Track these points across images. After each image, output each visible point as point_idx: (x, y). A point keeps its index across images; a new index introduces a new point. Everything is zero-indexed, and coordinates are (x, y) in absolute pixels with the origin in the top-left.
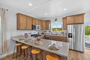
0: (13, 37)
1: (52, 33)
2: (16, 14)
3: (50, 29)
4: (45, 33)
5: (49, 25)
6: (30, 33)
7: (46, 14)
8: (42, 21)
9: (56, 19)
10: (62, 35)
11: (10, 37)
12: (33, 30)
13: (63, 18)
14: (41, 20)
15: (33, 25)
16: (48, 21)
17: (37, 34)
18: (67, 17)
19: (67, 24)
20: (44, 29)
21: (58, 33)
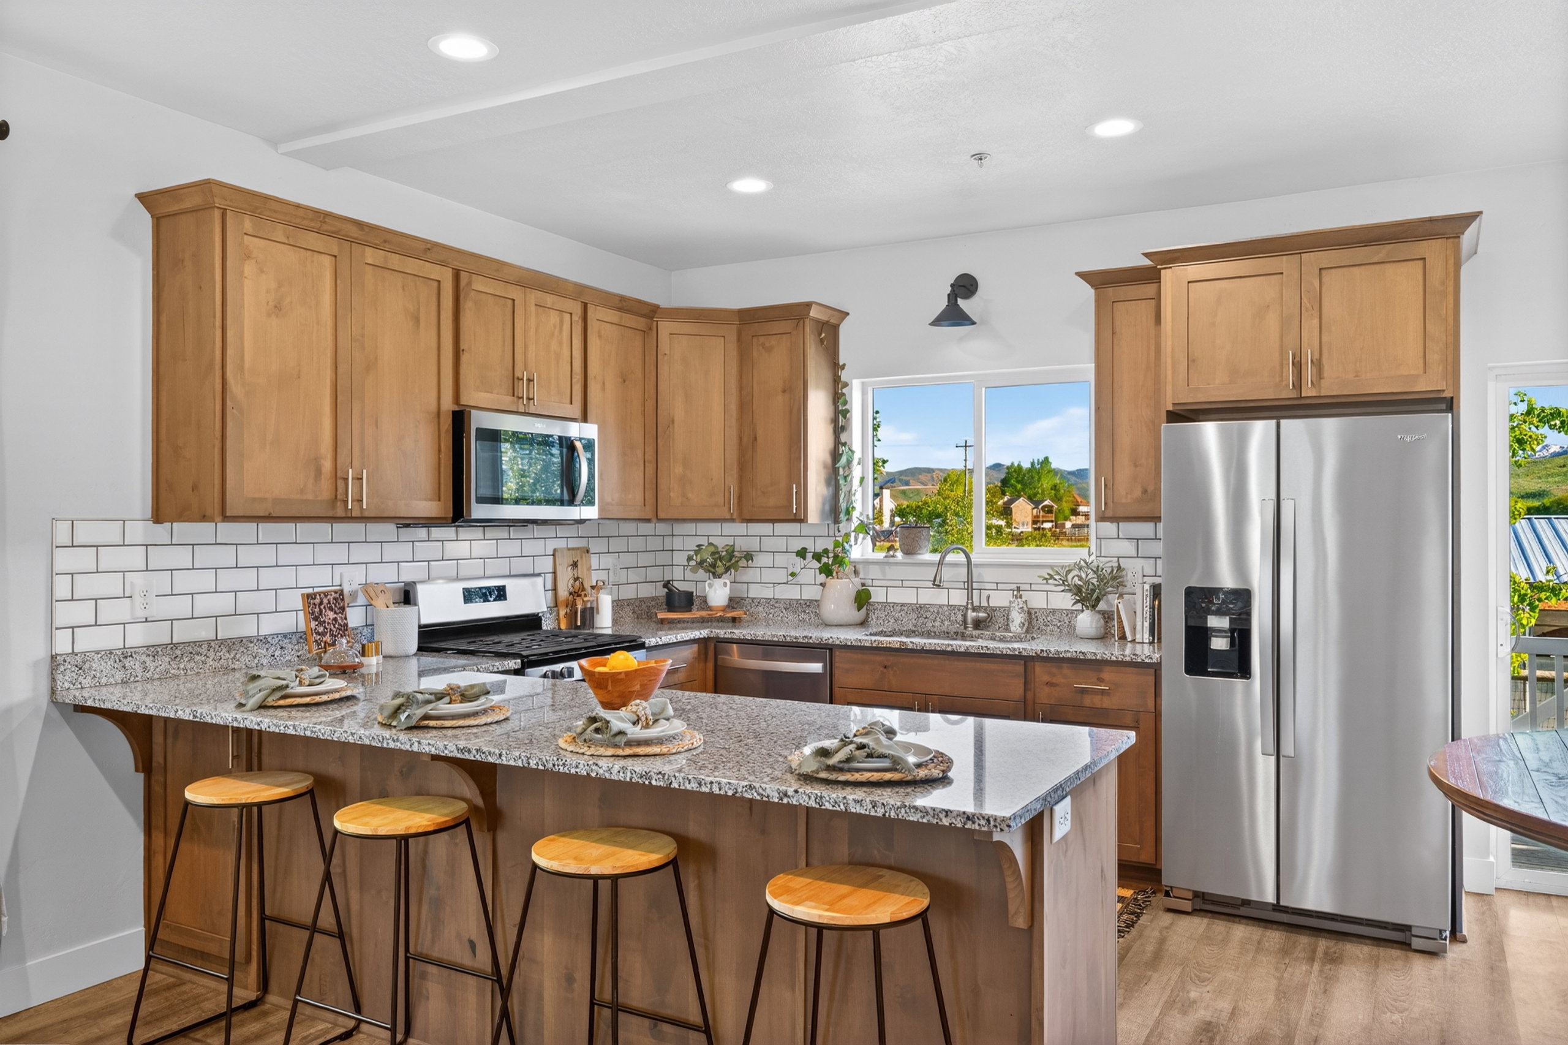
0: (81, 663)
1: (862, 599)
2: (144, 198)
3: (835, 511)
4: (718, 593)
5: (818, 405)
6: (407, 597)
7: (750, 185)
8: (650, 313)
9: (965, 286)
11: (41, 653)
12: (458, 515)
13: (1099, 280)
14: (625, 305)
15: (459, 419)
16: (796, 313)
17: (531, 623)
18: (1162, 271)
19: (1171, 408)
20: (690, 495)
21: (1000, 599)
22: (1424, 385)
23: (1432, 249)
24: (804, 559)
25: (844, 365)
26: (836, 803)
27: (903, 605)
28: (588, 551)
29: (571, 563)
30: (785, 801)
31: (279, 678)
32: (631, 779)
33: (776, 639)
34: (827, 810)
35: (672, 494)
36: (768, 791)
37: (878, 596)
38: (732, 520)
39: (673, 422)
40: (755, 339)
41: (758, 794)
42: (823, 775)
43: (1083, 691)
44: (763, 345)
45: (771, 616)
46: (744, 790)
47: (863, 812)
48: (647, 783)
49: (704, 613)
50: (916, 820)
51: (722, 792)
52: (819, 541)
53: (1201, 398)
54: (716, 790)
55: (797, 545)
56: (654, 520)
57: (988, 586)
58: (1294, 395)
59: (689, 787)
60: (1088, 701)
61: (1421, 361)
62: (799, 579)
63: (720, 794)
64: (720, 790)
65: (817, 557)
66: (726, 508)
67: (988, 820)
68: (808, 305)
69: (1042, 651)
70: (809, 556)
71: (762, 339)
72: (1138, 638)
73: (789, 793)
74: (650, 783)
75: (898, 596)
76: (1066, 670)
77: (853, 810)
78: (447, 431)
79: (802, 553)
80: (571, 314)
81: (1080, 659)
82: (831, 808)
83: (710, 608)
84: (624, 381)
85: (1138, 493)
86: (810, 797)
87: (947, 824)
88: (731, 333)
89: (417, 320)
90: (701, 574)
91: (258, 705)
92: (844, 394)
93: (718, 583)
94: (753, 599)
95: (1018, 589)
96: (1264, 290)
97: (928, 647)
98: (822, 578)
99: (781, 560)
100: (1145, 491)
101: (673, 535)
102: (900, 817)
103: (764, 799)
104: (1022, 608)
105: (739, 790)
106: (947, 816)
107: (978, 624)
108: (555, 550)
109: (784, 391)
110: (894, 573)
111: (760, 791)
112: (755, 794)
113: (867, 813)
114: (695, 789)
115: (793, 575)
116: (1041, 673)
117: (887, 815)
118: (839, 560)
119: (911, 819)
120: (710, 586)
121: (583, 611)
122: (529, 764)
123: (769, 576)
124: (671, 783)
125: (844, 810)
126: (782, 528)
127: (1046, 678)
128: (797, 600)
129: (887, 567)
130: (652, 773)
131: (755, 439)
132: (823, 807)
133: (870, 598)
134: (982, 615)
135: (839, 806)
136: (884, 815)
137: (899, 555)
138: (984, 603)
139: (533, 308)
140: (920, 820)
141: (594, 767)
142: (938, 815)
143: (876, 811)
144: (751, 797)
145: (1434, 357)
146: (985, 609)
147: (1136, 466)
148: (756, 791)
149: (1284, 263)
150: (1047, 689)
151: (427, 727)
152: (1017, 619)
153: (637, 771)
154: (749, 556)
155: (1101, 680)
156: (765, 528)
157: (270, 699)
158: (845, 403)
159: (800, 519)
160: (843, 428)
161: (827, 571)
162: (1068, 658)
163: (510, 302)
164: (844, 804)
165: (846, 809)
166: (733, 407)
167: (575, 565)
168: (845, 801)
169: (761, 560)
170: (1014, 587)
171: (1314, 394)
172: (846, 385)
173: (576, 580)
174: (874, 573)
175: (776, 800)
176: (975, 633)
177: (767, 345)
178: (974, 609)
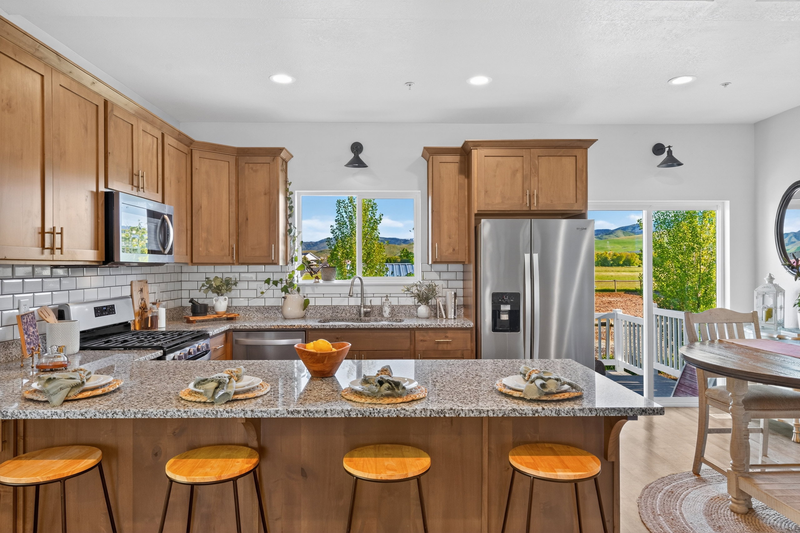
1: (306, 304)
3: (287, 259)
4: (221, 304)
7: (282, 79)
8: (189, 144)
9: (357, 148)
10: (423, 310)
12: (107, 260)
13: (433, 151)
14: (180, 137)
15: (110, 199)
16: (273, 153)
18: (473, 150)
19: (476, 212)
20: (211, 250)
21: (377, 302)
22: (576, 207)
23: (578, 152)
24: (269, 284)
25: (291, 183)
26: (568, 412)
27: (325, 306)
28: (147, 282)
29: (140, 289)
30: (537, 415)
31: (71, 378)
32: (430, 415)
33: (273, 327)
34: (563, 417)
35: (201, 249)
36: (526, 411)
37: (312, 303)
38: (233, 264)
39: (201, 207)
40: (247, 165)
41: (519, 414)
42: (545, 398)
43: (438, 343)
44: (252, 169)
45: (247, 316)
46: (510, 412)
47: (584, 415)
48: (442, 416)
49: (215, 316)
50: (614, 415)
51: (495, 415)
52: (275, 275)
53: (490, 208)
54: (491, 414)
55: (265, 277)
56: (190, 264)
57: (369, 295)
58: (528, 209)
59: (472, 415)
60: (440, 347)
61: (575, 198)
62: (265, 295)
63: (494, 417)
64: (494, 414)
65: (275, 283)
66: (230, 257)
67: (654, 410)
68: (281, 150)
69: (420, 325)
70: (271, 282)
71: (251, 165)
72: (449, 317)
73: (539, 411)
74: (444, 416)
75: (320, 302)
76: (431, 333)
77: (578, 415)
78: (102, 204)
79: (268, 281)
80: (157, 138)
81: (437, 328)
82: (565, 415)
83: (217, 313)
84: (179, 182)
85: (451, 250)
86: (552, 412)
87: (632, 415)
88: (232, 160)
89: (86, 130)
90: (210, 294)
91: (63, 400)
92: (291, 198)
93: (221, 298)
94: (236, 307)
95: (387, 297)
96: (516, 163)
97: (361, 327)
98: (283, 294)
99: (253, 285)
100: (454, 250)
101: (182, 273)
102: (606, 415)
103: (523, 416)
104: (389, 305)
105: (507, 413)
106: (631, 411)
107: (367, 314)
108: (132, 282)
109: (265, 194)
110: (318, 290)
111: (521, 412)
112: (517, 414)
113: (587, 415)
114: (476, 416)
115: (262, 293)
116: (419, 336)
117: (598, 415)
118: (291, 285)
119: (612, 415)
120: (216, 300)
121: (152, 317)
122: (350, 415)
123: (244, 294)
124: (459, 415)
125: (573, 415)
126: (252, 268)
127: (421, 338)
128: (263, 306)
129: (315, 288)
130: (446, 410)
131: (247, 219)
132: (560, 416)
133: (309, 303)
134: (369, 310)
135: (570, 414)
136: (596, 415)
137: (321, 281)
138: (369, 304)
139: (141, 132)
140: (617, 415)
141: (403, 411)
142: (627, 411)
143: (592, 414)
144: (515, 415)
145: (579, 196)
146: (369, 307)
147: (450, 238)
148: (518, 412)
149: (524, 152)
150: (421, 343)
151: (237, 400)
152: (387, 311)
153: (435, 409)
154: (235, 284)
155: (446, 337)
156: (244, 268)
157: (70, 394)
158: (292, 202)
159: (276, 263)
160: (290, 216)
161: (285, 290)
162: (432, 328)
163: (130, 126)
164: (573, 412)
165: (574, 415)
166: (234, 201)
167: (141, 290)
168: (573, 411)
169: (240, 285)
170: (385, 295)
171: (536, 209)
172: (292, 193)
173: (142, 299)
174: (308, 290)
175: (531, 415)
176: (367, 318)
177: (254, 168)
178: (364, 307)
